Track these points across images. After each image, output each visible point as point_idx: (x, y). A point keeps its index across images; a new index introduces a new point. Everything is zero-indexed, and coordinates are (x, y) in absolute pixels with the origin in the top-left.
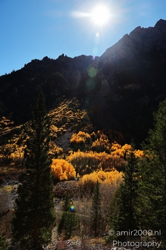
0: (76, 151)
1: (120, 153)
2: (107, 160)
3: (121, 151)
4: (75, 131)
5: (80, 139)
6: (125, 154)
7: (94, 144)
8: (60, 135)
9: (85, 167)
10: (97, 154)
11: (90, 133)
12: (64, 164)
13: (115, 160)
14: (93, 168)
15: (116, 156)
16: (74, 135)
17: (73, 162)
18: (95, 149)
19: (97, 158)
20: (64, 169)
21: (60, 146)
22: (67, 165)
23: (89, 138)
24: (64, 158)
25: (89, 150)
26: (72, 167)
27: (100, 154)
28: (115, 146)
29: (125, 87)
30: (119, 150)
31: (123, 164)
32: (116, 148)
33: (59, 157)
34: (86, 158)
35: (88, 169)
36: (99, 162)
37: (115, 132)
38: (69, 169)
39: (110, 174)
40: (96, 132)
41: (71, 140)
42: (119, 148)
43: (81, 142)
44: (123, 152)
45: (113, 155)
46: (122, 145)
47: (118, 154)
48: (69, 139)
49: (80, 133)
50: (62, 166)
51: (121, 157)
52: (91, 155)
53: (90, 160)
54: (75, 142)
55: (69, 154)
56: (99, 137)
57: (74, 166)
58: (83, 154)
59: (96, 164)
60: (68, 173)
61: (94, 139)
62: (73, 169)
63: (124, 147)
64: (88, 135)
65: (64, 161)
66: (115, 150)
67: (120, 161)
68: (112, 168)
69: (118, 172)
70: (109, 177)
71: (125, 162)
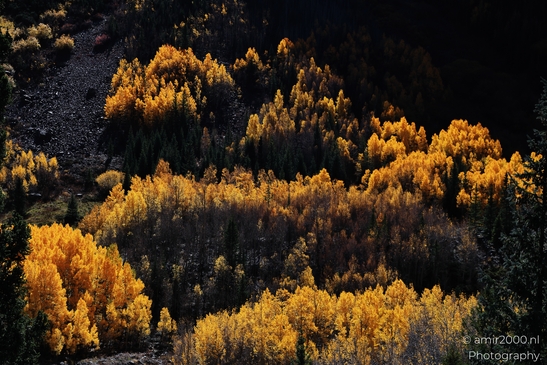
0: (147, 170)
1: (423, 176)
2: (340, 223)
3: (422, 164)
4: (129, 42)
5: (168, 95)
6: (452, 184)
7: (257, 125)
8: (37, 74)
9: (204, 268)
10: (279, 186)
11: (226, 58)
12: (72, 251)
13: (389, 223)
14: (253, 271)
15: (394, 194)
16: (122, 73)
17: (129, 240)
18: (263, 159)
19: (277, 209)
20: (75, 286)
21: (41, 143)
22: (93, 256)
23: (220, 86)
24: (71, 219)
25: (222, 163)
26: (123, 271)
27: (298, 189)
28: (389, 136)
30: (417, 157)
31: (441, 246)
32: (394, 145)
33: (35, 210)
34: (209, 215)
35: (225, 278)
36: (292, 233)
38: (107, 282)
39: (364, 304)
40: (267, 49)
41: (112, 102)
42: (411, 147)
43: (176, 114)
44: (436, 169)
45: (381, 188)
46: (436, 125)
47: (407, 183)
48: (95, 96)
49: (166, 55)
50: (65, 269)
51: (429, 199)
52: (237, 191)
53: (236, 224)
54: (131, 115)
55: (103, 194)
56: (287, 85)
57: (134, 261)
58: (187, 188)
59: (271, 247)
60: (98, 310)
61: (253, 90)
62: (128, 281)
63: (443, 139)
64: (217, 70)
65: (70, 234)
66: (391, 157)
67: (423, 222)
68: (373, 269)
69: (412, 293)
70: (356, 321)
71: (449, 229)
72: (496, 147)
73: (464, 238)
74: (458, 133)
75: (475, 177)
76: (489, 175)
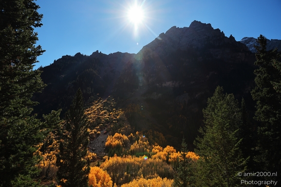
0: (112, 156)
1: (162, 156)
2: (148, 165)
3: (162, 154)
4: (110, 132)
5: (117, 142)
6: (168, 158)
7: (132, 147)
8: (93, 138)
9: (123, 175)
10: (137, 158)
11: (127, 135)
12: (98, 172)
13: (156, 165)
14: (132, 175)
15: (157, 160)
16: (109, 138)
17: (109, 170)
18: (133, 153)
19: (136, 163)
20: (98, 179)
21: (93, 151)
22: (102, 173)
23: (126, 140)
24: (98, 166)
25: (126, 154)
26: (107, 176)
27: (140, 159)
28: (156, 148)
29: (164, 85)
30: (161, 152)
31: (166, 169)
32: (157, 150)
33: (91, 164)
34: (124, 164)
35: (127, 177)
36: (139, 168)
37: (155, 132)
38: (104, 178)
39: (152, 181)
40: (134, 133)
41: (107, 143)
42: (160, 151)
43: (118, 146)
44: (165, 155)
45: (155, 158)
46: (164, 147)
47: (160, 158)
48: (103, 142)
49: (117, 135)
50: (96, 175)
51: (164, 161)
52: (129, 159)
53: (128, 167)
54: (110, 145)
55: (104, 161)
56: (138, 139)
57: (110, 174)
58: (120, 159)
59: (135, 170)
60: (102, 184)
61: (132, 141)
62: (108, 178)
63: (166, 149)
64: (125, 137)
65: (98, 168)
66: (156, 153)
67: (163, 165)
68: (154, 174)
69: (161, 179)
70: (151, 185)
71: (168, 166)
72: (175, 150)
73: (170, 168)
74: (169, 148)
75: (171, 156)
76: (174, 156)
